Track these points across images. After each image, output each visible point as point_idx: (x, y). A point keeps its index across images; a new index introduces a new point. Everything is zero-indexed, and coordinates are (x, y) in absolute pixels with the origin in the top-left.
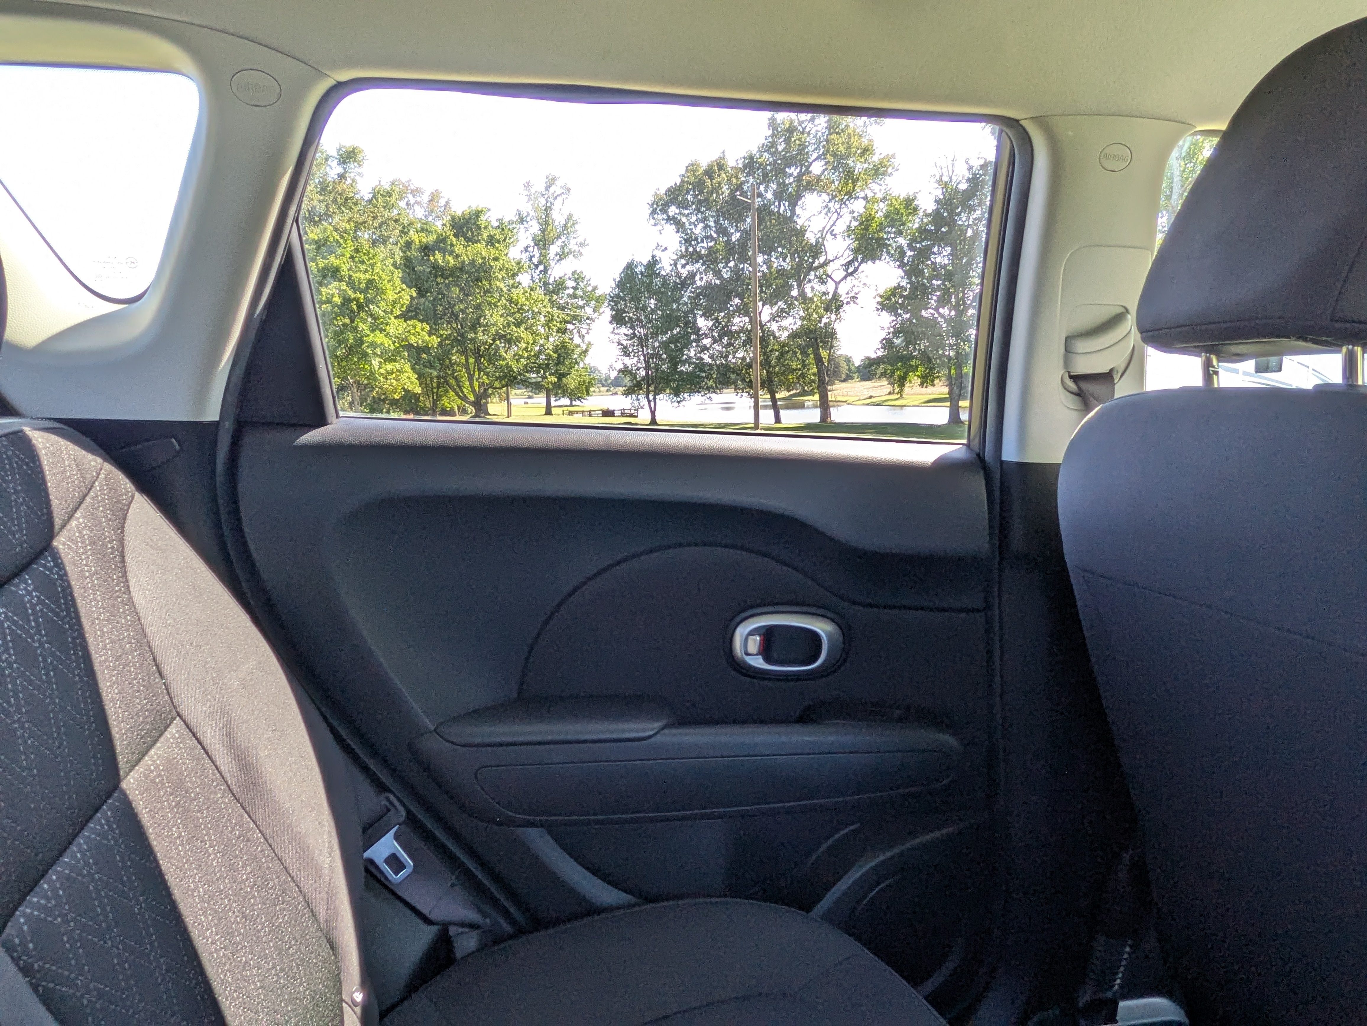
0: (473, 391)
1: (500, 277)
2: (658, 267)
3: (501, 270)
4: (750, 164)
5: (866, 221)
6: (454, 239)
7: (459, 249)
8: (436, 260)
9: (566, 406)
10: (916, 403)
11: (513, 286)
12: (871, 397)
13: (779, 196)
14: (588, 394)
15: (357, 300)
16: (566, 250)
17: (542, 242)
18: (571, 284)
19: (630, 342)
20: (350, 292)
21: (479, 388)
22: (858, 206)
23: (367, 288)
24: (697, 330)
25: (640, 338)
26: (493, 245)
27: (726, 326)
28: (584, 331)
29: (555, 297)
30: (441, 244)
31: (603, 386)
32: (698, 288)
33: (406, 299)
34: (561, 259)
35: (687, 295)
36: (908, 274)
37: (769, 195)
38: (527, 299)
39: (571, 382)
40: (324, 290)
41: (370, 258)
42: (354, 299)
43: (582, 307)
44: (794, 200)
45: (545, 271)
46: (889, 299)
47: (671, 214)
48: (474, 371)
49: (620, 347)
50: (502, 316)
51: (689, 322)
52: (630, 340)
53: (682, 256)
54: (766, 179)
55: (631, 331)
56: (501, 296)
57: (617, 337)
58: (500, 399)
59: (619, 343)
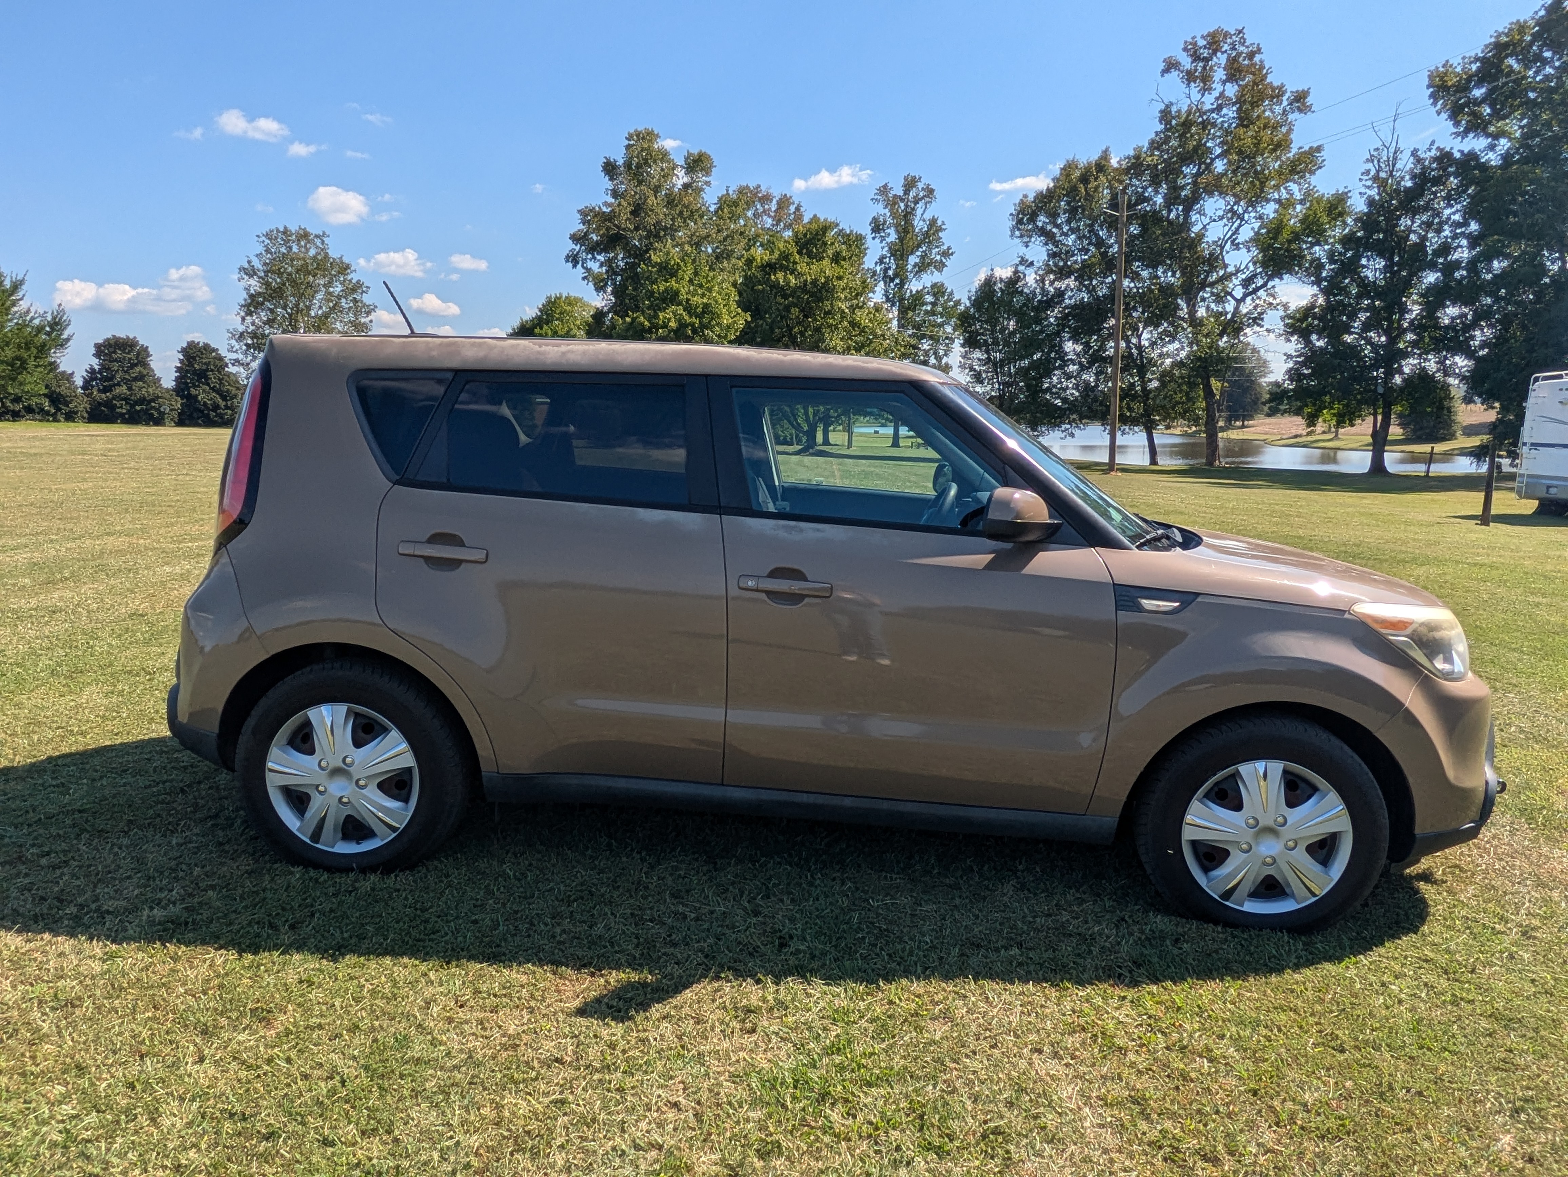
0: (807, 420)
1: (843, 296)
2: (1020, 284)
3: (844, 289)
4: (1136, 166)
5: (1276, 229)
6: (798, 257)
7: (802, 267)
8: (777, 279)
9: (915, 437)
10: (1354, 446)
11: (857, 306)
13: (1171, 200)
15: (692, 325)
16: (927, 261)
17: (899, 252)
18: (929, 298)
19: (984, 368)
20: (687, 318)
22: (1270, 210)
23: (703, 312)
24: (1062, 354)
25: (995, 364)
26: (837, 262)
27: (1098, 351)
28: (941, 353)
29: (910, 314)
30: (784, 263)
32: (1066, 307)
33: (741, 324)
34: (920, 271)
35: (1053, 316)
36: (1326, 292)
37: (1159, 200)
38: (870, 320)
40: (661, 315)
41: (708, 281)
42: (690, 324)
43: (941, 325)
44: (1190, 204)
45: (902, 284)
46: (1301, 320)
47: (1040, 224)
49: (972, 372)
50: (842, 339)
51: (1055, 345)
52: (984, 365)
53: (1050, 271)
54: (1155, 182)
55: (986, 356)
56: (842, 317)
57: (970, 362)
58: (841, 428)
59: (971, 369)
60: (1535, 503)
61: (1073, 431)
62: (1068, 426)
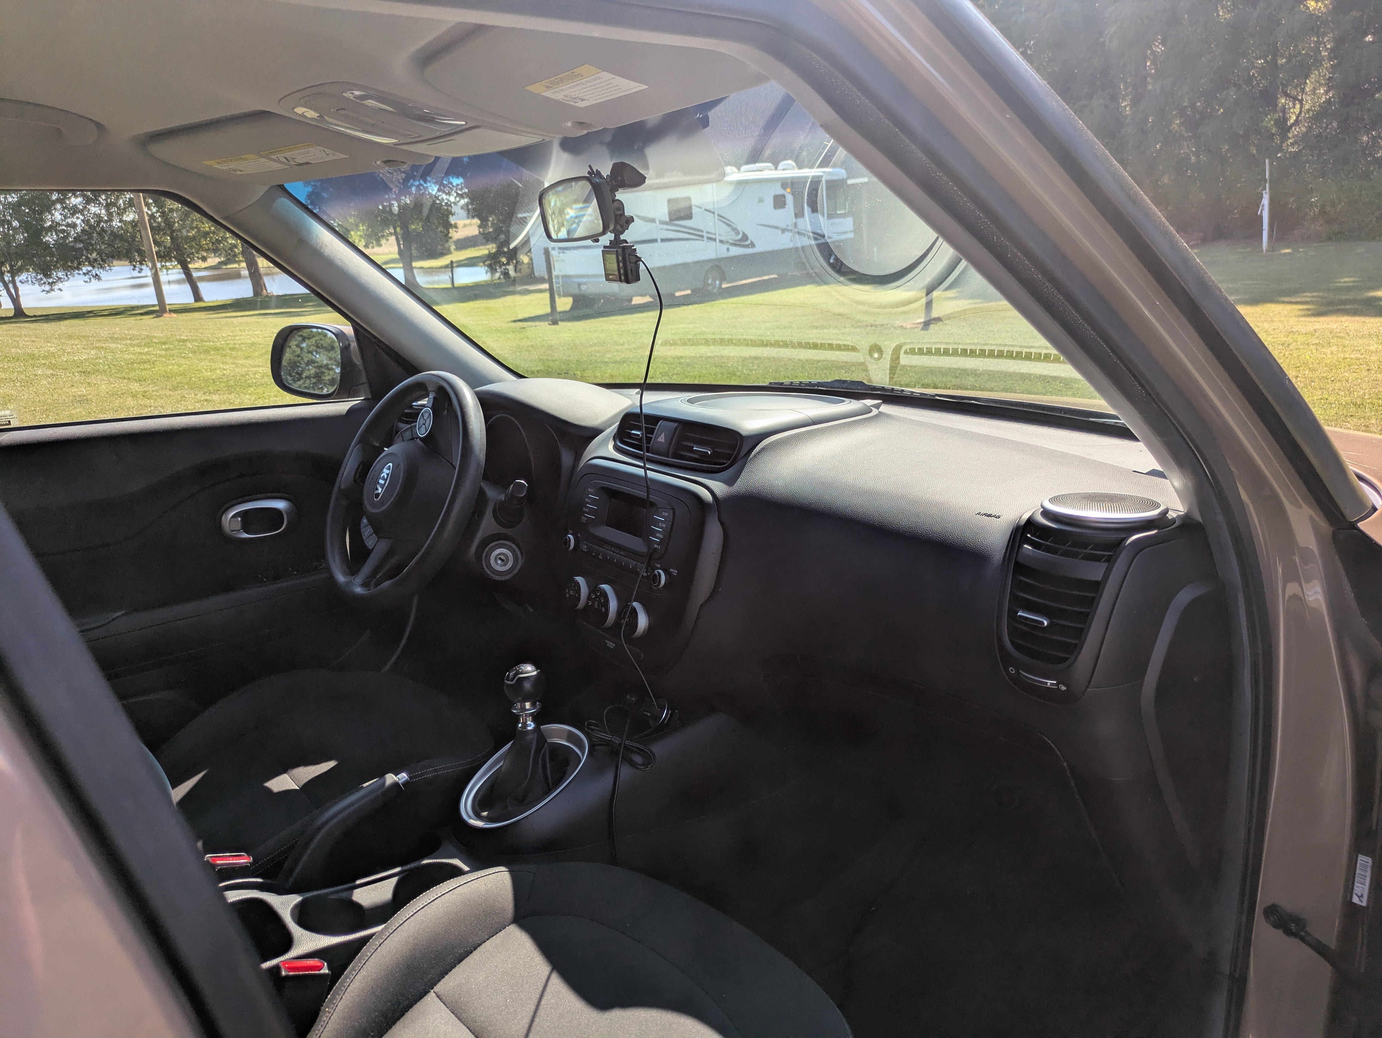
60: (570, 300)
61: (98, 273)
62: (90, 268)
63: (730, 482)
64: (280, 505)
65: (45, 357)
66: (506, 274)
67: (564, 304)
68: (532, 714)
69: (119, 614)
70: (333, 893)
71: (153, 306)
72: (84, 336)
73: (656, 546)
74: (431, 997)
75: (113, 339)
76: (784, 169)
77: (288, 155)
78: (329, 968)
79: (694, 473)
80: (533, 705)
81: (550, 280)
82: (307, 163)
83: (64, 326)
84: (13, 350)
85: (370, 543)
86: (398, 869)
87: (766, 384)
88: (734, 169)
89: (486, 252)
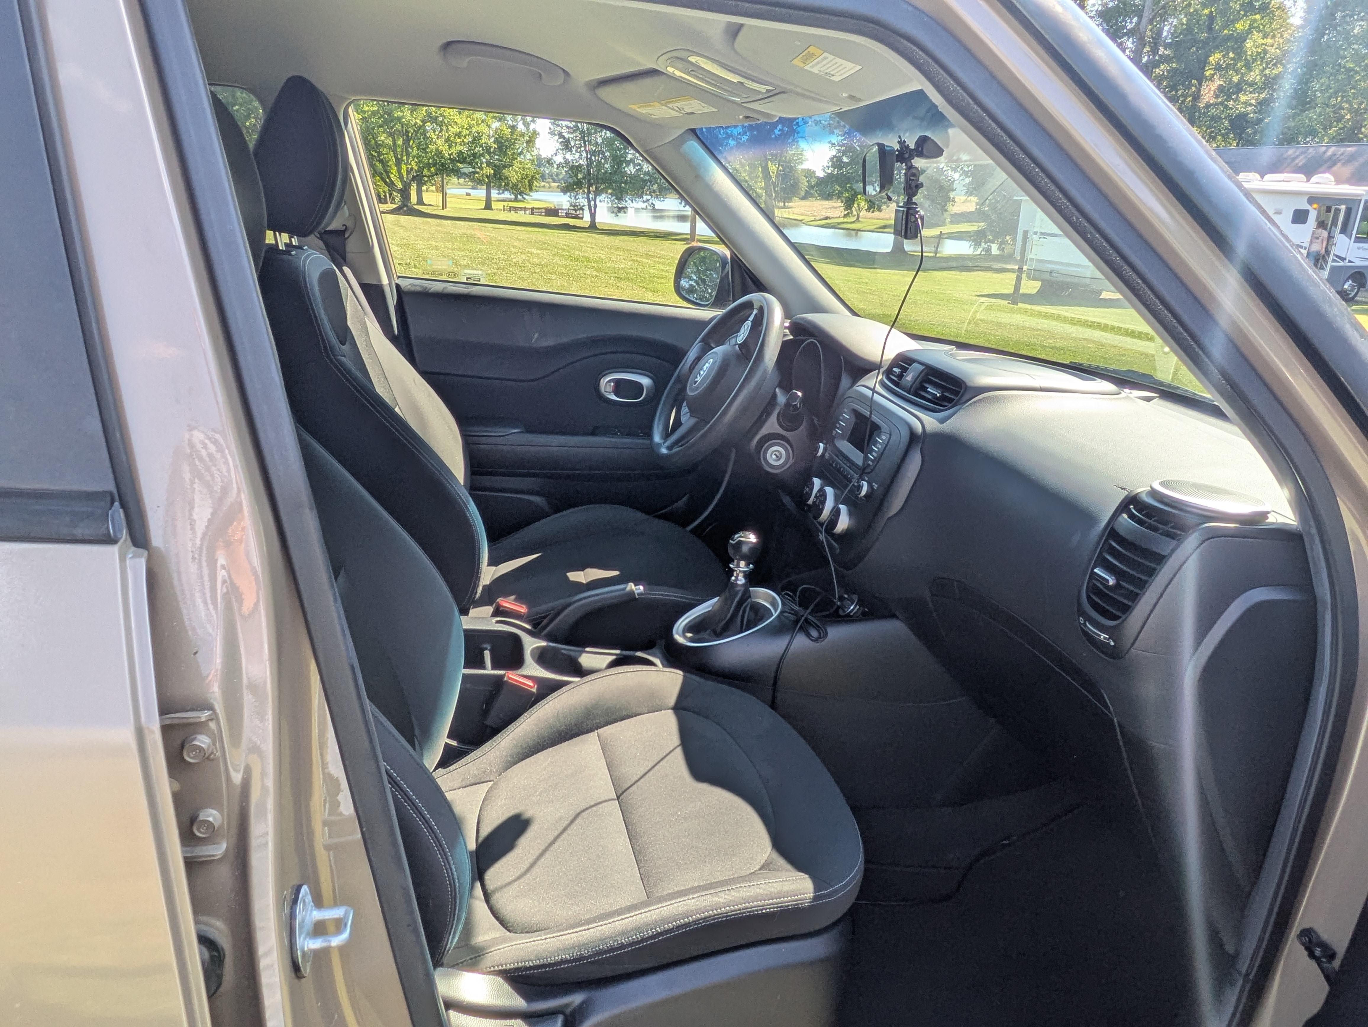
0: (401, 177)
9: (511, 201)
10: (872, 228)
12: (827, 218)
14: (531, 189)
19: (572, 136)
21: (407, 175)
25: (582, 132)
31: (554, 181)
39: (513, 174)
48: (402, 155)
49: (561, 140)
52: (572, 133)
55: (573, 124)
57: (559, 129)
58: (434, 188)
59: (561, 135)
60: (1038, 284)
61: (654, 202)
62: (649, 197)
63: (942, 421)
64: (645, 381)
65: (596, 262)
66: (988, 250)
67: (1030, 287)
68: (744, 572)
69: (516, 431)
70: (564, 649)
71: (687, 234)
72: (627, 250)
73: (870, 462)
74: (594, 735)
75: (648, 256)
76: (1317, 183)
77: (679, 104)
78: (537, 690)
79: (917, 408)
80: (747, 565)
81: (1023, 261)
82: (692, 113)
83: (618, 240)
84: (577, 252)
85: (683, 419)
86: (618, 652)
87: (1067, 362)
88: (1258, 176)
89: (976, 228)
